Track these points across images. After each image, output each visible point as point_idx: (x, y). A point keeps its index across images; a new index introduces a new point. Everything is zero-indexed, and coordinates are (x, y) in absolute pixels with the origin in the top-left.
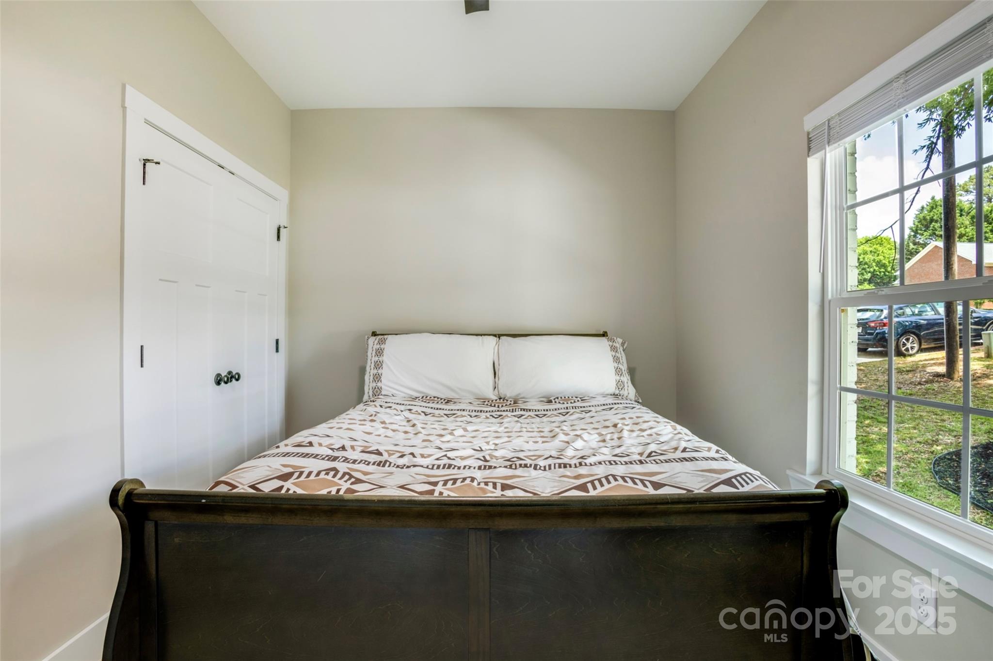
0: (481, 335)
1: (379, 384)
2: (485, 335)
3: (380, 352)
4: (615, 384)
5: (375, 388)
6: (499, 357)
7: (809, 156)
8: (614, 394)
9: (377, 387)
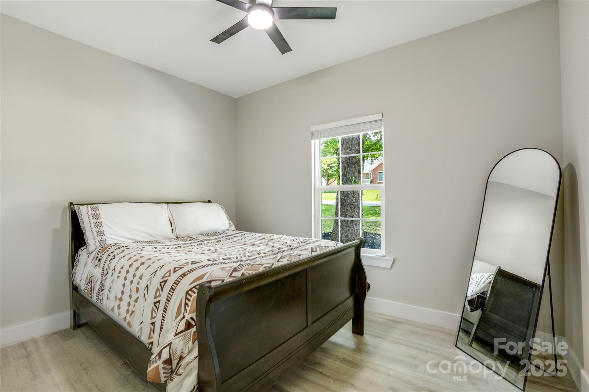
0: (159, 203)
1: (104, 238)
2: (161, 203)
3: (96, 216)
4: (228, 224)
5: (101, 240)
6: (172, 215)
7: (312, 140)
8: (228, 230)
9: (102, 240)
